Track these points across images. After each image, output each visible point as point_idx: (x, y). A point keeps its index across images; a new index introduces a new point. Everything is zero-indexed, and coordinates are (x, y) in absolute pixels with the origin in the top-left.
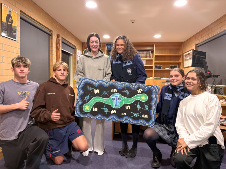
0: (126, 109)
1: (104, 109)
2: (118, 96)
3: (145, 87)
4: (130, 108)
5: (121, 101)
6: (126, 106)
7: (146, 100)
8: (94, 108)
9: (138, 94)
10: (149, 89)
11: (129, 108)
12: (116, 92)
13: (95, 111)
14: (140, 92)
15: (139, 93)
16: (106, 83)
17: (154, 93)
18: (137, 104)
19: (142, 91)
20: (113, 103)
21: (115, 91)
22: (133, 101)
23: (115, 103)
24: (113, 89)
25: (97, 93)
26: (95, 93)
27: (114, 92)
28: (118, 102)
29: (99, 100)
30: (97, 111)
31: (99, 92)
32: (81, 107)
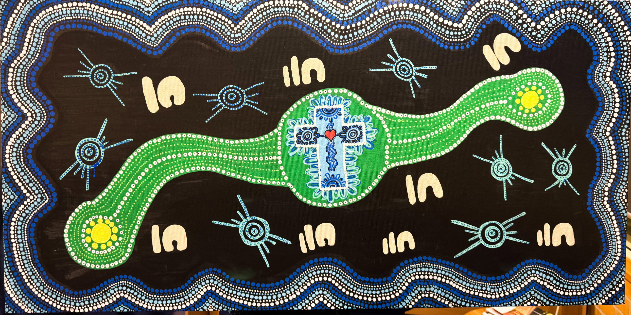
0: (412, 201)
1: (241, 225)
2: (337, 112)
3: (537, 19)
4: (439, 193)
5: (363, 142)
6: (409, 179)
7: (555, 116)
8: (155, 229)
9: (492, 73)
10: (570, 32)
11: (429, 190)
12: (321, 77)
13: (169, 248)
14: (506, 60)
15: (497, 68)
16: (236, 21)
17: (604, 57)
18: (490, 155)
19: (516, 47)
20: (309, 171)
21: (313, 73)
22: (457, 130)
23: (323, 166)
24: (294, 60)
25: (167, 104)
26: (153, 108)
27: (307, 80)
28: (341, 157)
29: (187, 161)
30: (182, 246)
31: (180, 100)
32: (51, 234)
